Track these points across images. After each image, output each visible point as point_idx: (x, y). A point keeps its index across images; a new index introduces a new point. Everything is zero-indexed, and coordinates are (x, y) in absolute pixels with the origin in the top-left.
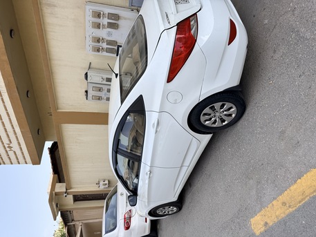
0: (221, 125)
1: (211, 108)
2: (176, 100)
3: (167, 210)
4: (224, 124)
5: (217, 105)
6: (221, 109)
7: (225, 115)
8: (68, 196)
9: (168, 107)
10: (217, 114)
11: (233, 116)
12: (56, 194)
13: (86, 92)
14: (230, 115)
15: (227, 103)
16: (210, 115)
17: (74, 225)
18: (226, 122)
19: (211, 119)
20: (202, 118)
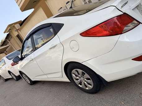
0: (77, 84)
1: (83, 73)
2: (73, 48)
3: (27, 78)
4: (79, 85)
5: (87, 76)
6: (86, 79)
7: (84, 83)
8: (16, 32)
9: (66, 46)
10: (82, 78)
11: (87, 88)
12: (14, 26)
13: (61, 8)
14: (86, 86)
15: (92, 81)
16: (79, 74)
17: (8, 42)
18: (81, 86)
19: (77, 76)
20: (74, 71)
